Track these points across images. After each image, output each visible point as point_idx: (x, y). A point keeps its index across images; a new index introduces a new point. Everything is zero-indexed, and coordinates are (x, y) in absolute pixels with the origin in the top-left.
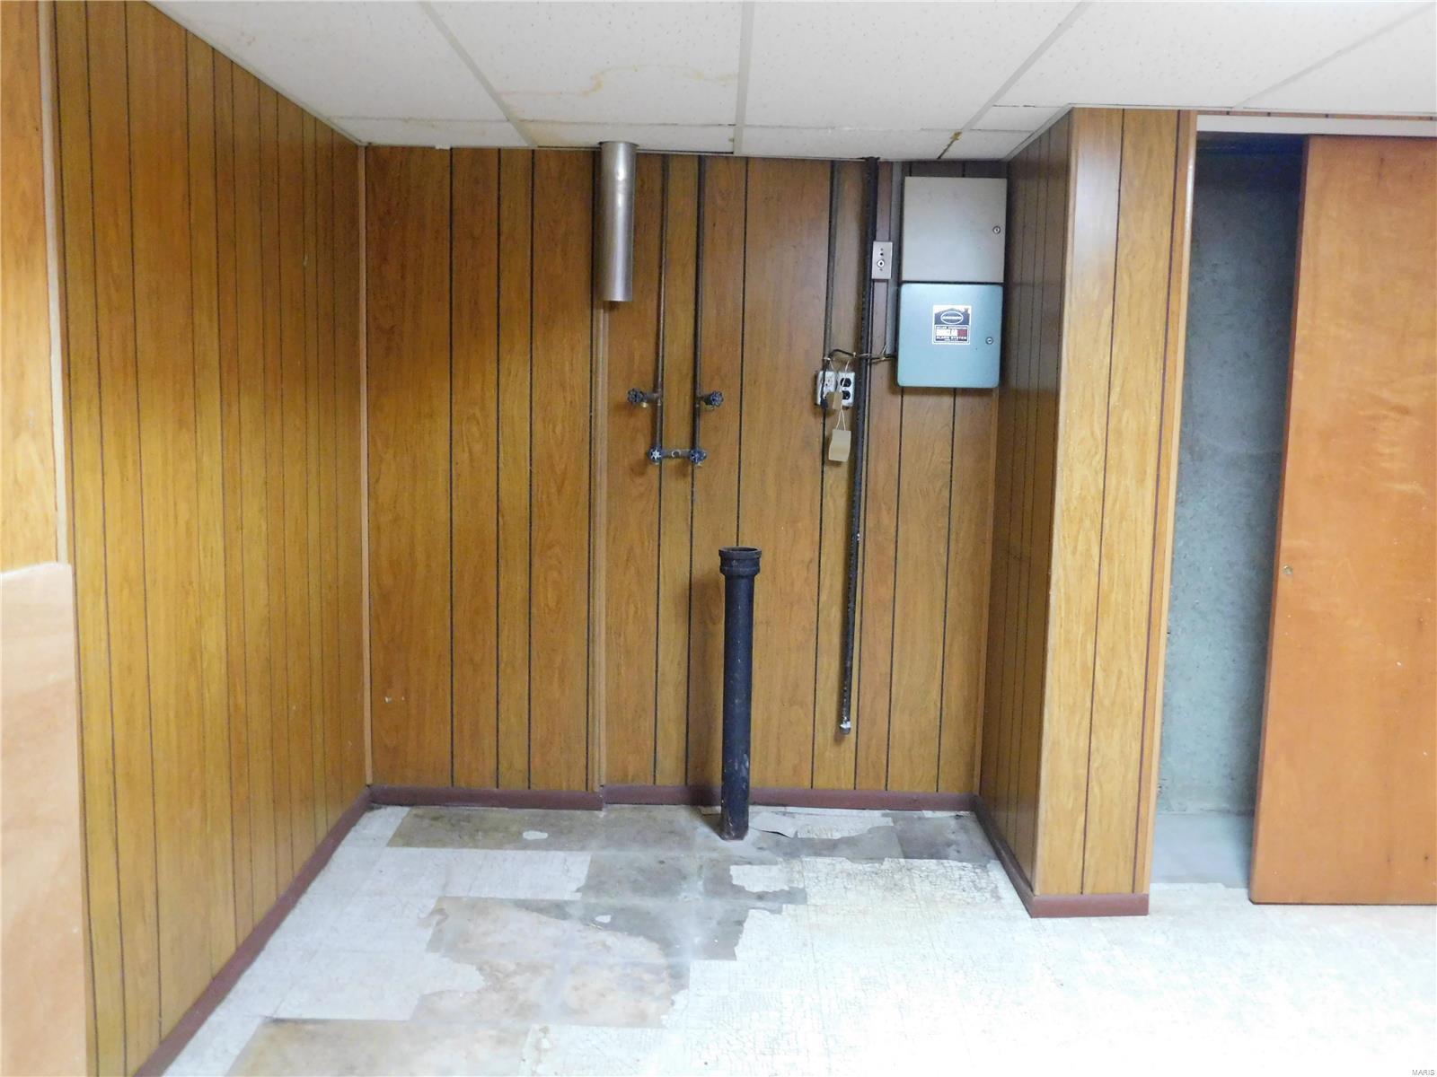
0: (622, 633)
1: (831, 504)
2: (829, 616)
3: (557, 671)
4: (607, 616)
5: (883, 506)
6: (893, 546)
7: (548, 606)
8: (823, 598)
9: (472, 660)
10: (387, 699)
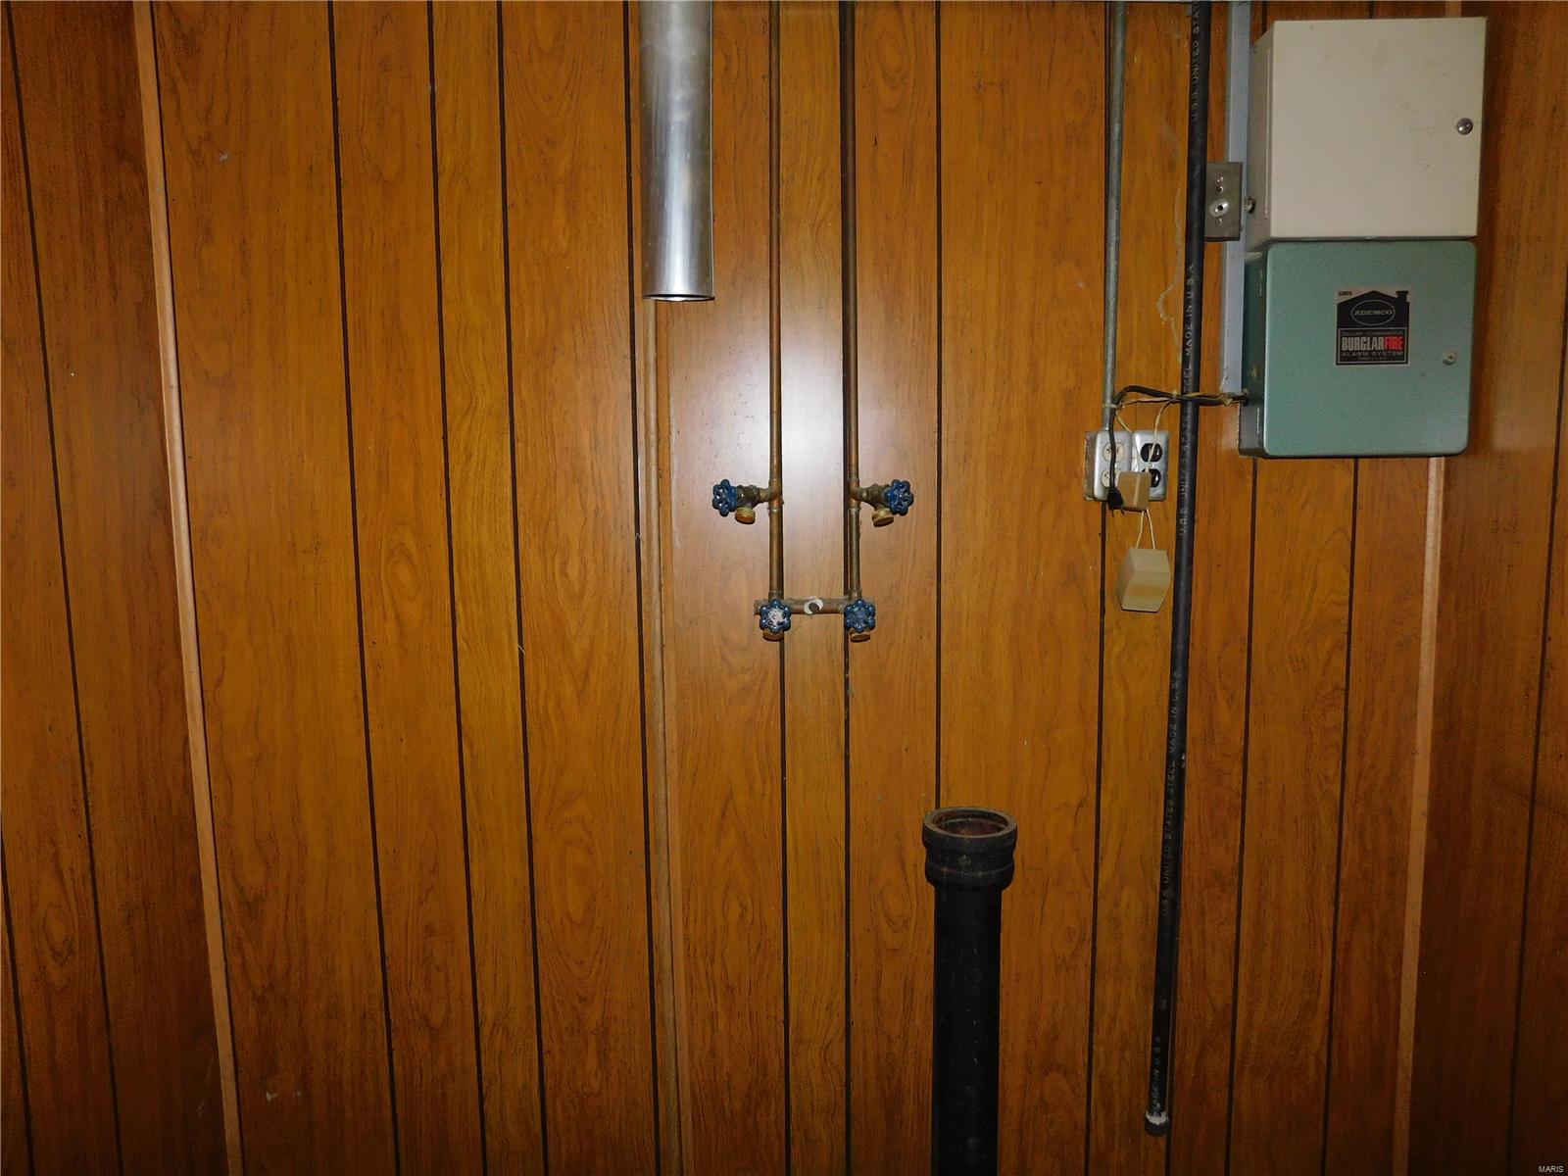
0: (717, 957)
1: (1120, 695)
2: (1116, 905)
3: (592, 1039)
4: (686, 925)
5: (1220, 692)
6: (1238, 768)
7: (568, 914)
8: (1106, 871)
9: (426, 1019)
10: (269, 1097)
